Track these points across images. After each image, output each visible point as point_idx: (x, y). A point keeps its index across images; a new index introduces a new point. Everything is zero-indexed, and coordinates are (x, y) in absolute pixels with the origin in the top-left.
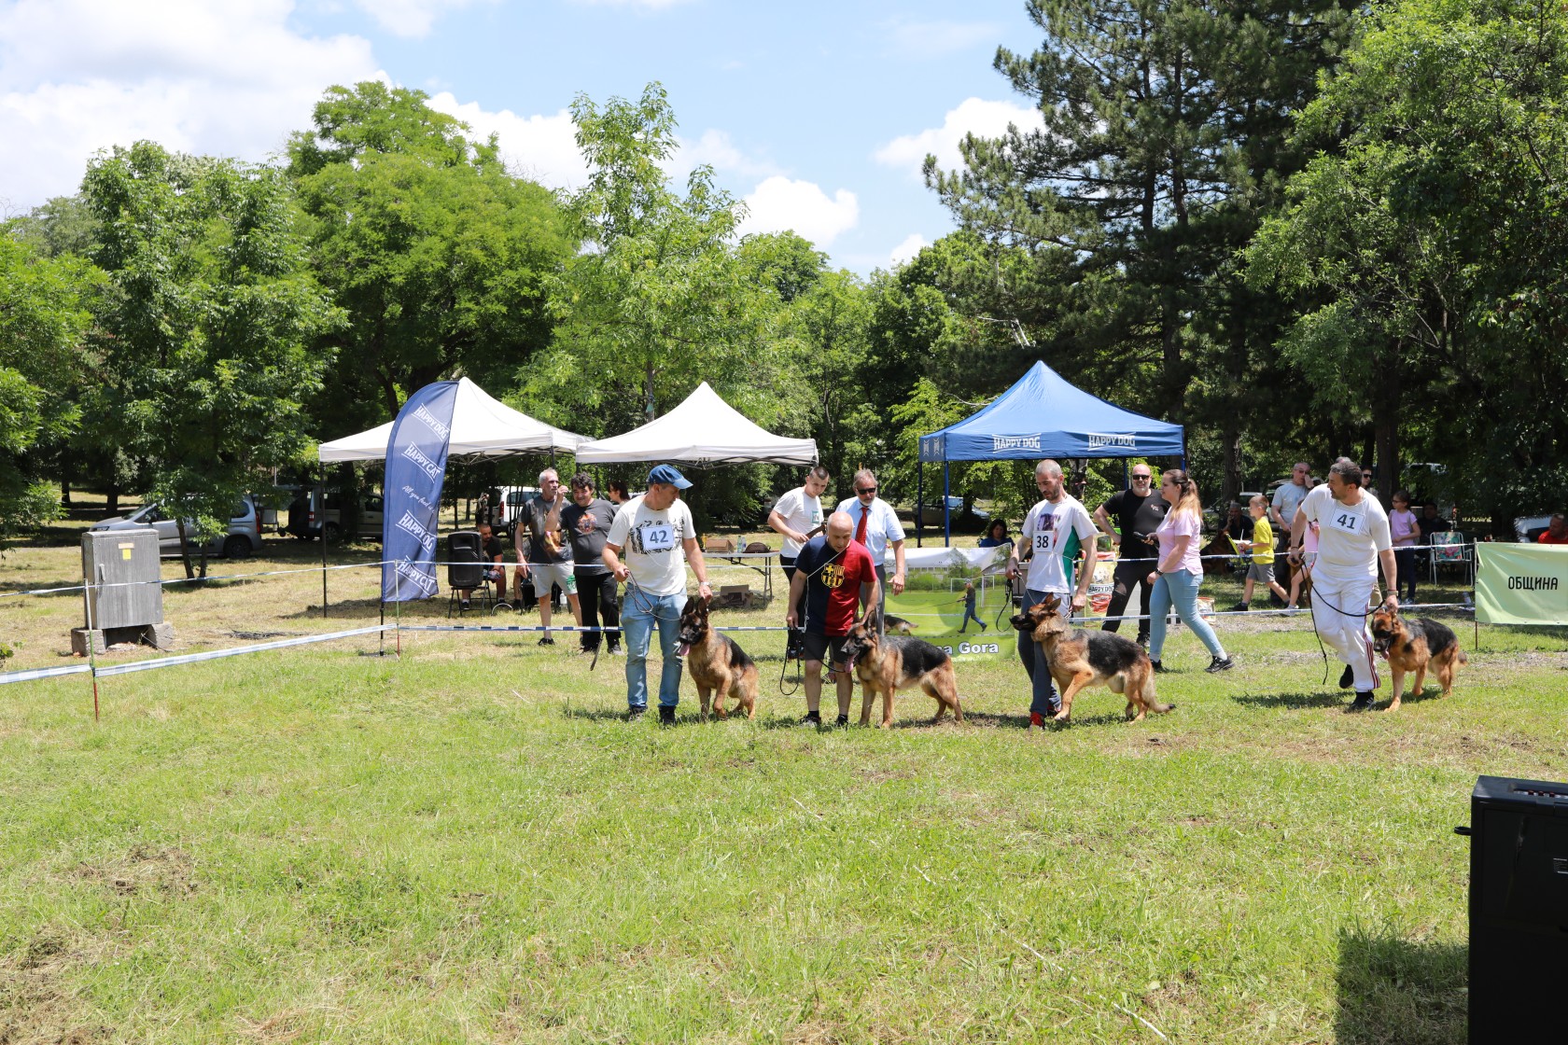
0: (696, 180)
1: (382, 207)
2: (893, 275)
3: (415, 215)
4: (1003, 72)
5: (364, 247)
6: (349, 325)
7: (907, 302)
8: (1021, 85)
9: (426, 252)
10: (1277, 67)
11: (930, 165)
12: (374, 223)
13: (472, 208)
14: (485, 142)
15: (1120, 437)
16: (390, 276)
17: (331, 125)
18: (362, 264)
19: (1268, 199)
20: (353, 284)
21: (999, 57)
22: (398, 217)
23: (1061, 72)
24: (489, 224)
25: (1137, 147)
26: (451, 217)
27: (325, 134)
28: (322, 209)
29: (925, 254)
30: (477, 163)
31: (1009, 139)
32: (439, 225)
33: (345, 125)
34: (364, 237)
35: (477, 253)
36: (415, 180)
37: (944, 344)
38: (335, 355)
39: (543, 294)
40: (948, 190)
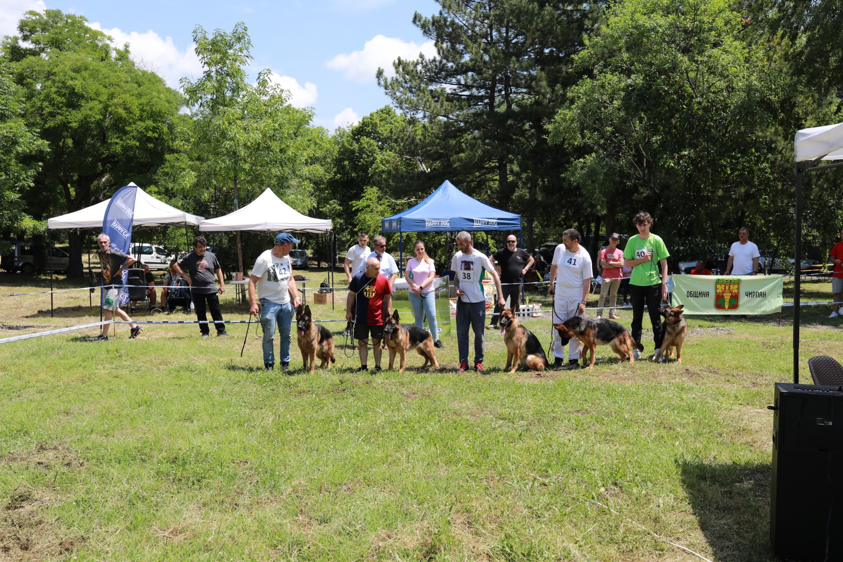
0: (262, 77)
1: (63, 83)
2: (348, 131)
3: (84, 88)
4: (418, 26)
5: (53, 105)
6: (49, 150)
7: (356, 146)
8: (427, 33)
9: (91, 109)
10: (561, 31)
11: (380, 74)
12: (59, 92)
13: (118, 85)
14: (122, 48)
15: (490, 220)
16: (69, 123)
17: (28, 34)
18: (52, 115)
19: (557, 99)
20: (47, 126)
21: (415, 18)
22: (74, 89)
23: (448, 27)
24: (128, 95)
25: (488, 69)
26: (104, 90)
27: (25, 38)
28: (25, 82)
29: (366, 120)
30: (117, 59)
31: (420, 61)
32: (97, 94)
33: (37, 34)
34: (53, 99)
35: (121, 111)
36: (83, 68)
37: (376, 169)
38: (40, 166)
39: (160, 135)
40: (389, 87)
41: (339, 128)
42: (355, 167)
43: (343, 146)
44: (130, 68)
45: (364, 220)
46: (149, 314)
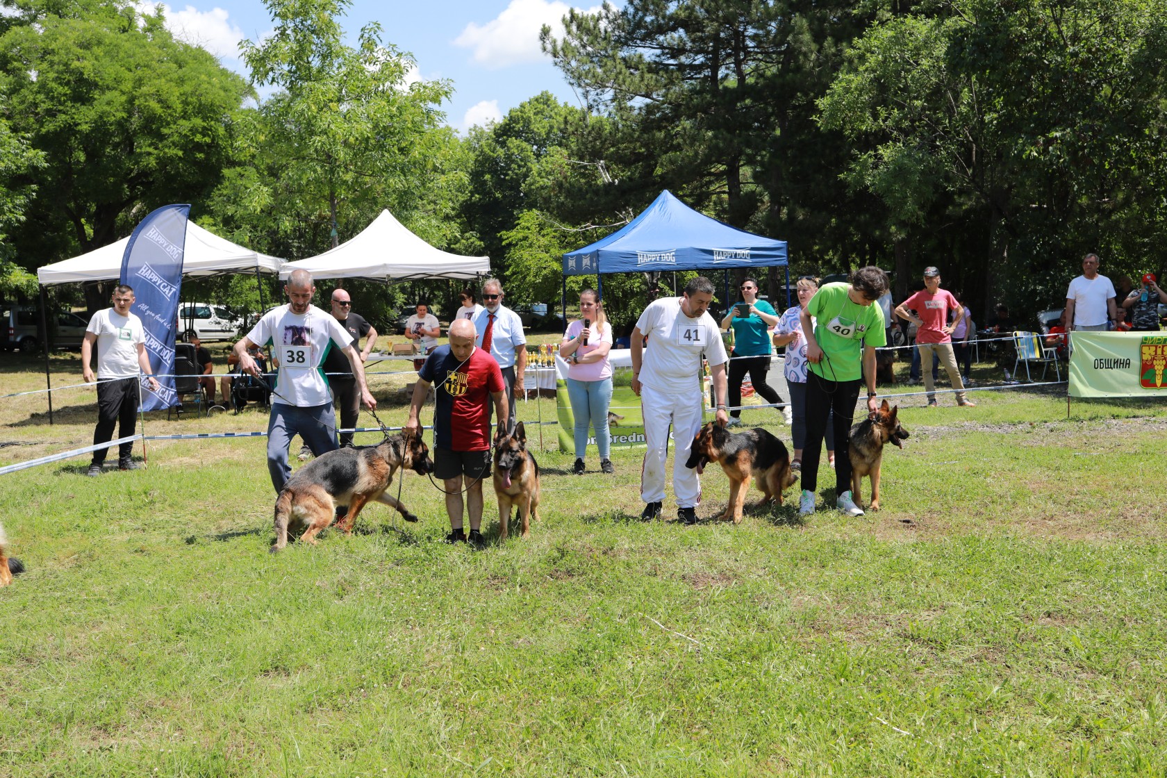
1: (66, 65)
2: (488, 130)
3: (96, 72)
5: (52, 99)
6: (46, 165)
7: (500, 152)
9: (108, 103)
11: (545, 32)
12: (60, 78)
13: (148, 67)
14: (152, 13)
15: (739, 252)
16: (79, 124)
18: (51, 113)
19: (826, 62)
20: (44, 130)
22: (82, 74)
26: (128, 75)
28: (9, 67)
29: (514, 114)
30: (146, 30)
31: (603, 14)
32: (118, 81)
34: (51, 90)
35: (154, 105)
36: (94, 42)
37: (532, 184)
38: (34, 191)
39: (213, 140)
40: (560, 54)
41: (475, 126)
42: (500, 184)
43: (482, 152)
44: (166, 42)
45: (521, 258)
46: (206, 415)
